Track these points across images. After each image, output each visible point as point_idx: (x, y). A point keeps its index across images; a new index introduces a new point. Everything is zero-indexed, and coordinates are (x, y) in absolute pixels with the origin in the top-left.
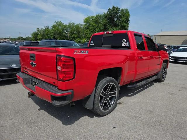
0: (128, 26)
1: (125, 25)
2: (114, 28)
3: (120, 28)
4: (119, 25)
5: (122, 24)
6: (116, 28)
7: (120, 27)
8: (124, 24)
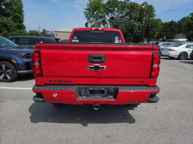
0: (23, 18)
1: (20, 16)
2: (4, 18)
3: (12, 19)
4: (10, 15)
5: (15, 15)
6: (7, 18)
7: (12, 17)
8: (17, 14)
